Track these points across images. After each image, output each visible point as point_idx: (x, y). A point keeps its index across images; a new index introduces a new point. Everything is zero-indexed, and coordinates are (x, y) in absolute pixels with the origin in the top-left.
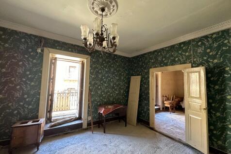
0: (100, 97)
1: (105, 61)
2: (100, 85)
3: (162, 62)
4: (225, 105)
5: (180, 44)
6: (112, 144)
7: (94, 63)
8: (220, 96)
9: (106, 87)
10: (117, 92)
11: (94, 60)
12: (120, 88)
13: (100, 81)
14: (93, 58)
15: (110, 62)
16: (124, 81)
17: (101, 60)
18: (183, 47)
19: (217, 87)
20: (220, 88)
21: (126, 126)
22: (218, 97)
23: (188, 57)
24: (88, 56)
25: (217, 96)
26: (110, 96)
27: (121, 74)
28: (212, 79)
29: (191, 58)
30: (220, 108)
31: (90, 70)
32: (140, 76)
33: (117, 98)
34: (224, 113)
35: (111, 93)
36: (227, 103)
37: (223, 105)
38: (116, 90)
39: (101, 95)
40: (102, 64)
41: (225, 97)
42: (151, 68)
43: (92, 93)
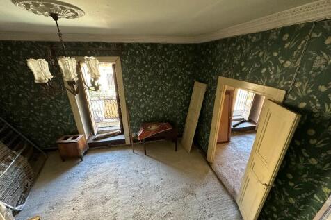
0: (143, 112)
1: (146, 59)
2: (141, 98)
3: (239, 68)
4: (312, 196)
5: (284, 30)
6: (144, 173)
7: (128, 66)
8: (310, 179)
9: (151, 100)
10: (170, 106)
11: (127, 61)
12: (175, 99)
13: (142, 92)
14: (125, 59)
15: (155, 60)
16: (182, 88)
17: (138, 61)
18: (286, 42)
19: (314, 161)
20: (319, 166)
21: (176, 150)
22: (305, 178)
23: (287, 74)
24: (116, 58)
25: (305, 176)
26: (159, 111)
27: (177, 78)
28: (313, 142)
29: (291, 78)
30: (301, 195)
31: (124, 78)
32: (205, 85)
33: (170, 113)
34: (302, 206)
35: (159, 108)
36: (315, 196)
37: (306, 194)
38: (168, 102)
39: (145, 110)
40: (142, 66)
41: (319, 185)
42: (221, 75)
43: (132, 108)
